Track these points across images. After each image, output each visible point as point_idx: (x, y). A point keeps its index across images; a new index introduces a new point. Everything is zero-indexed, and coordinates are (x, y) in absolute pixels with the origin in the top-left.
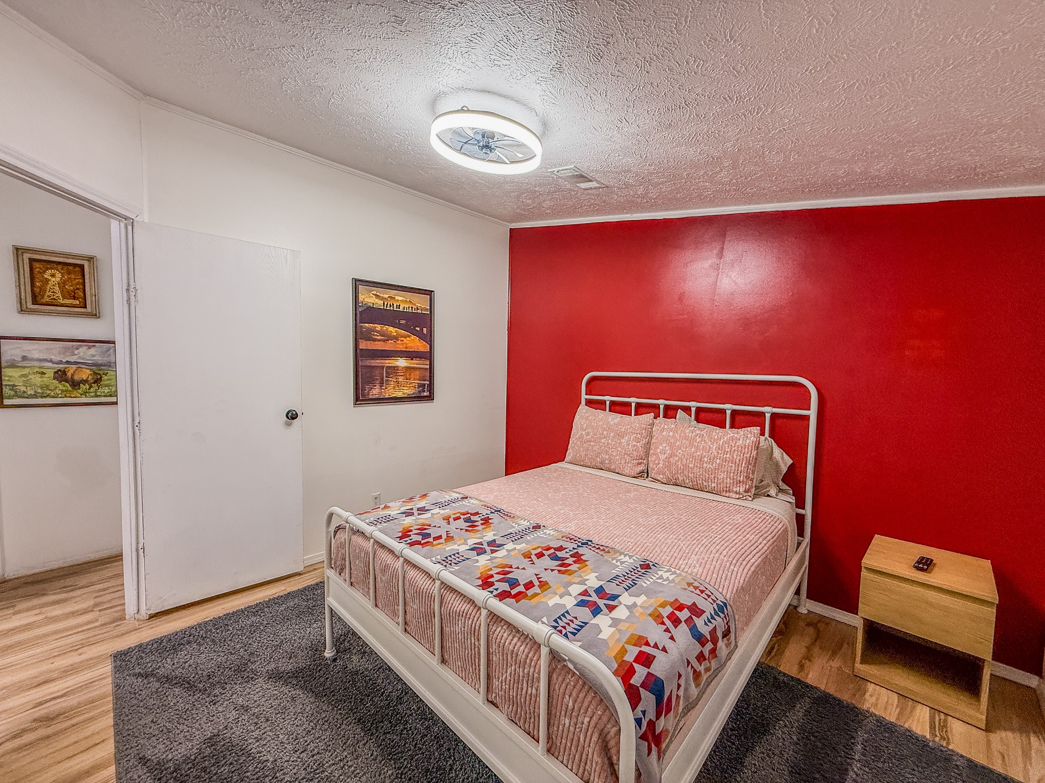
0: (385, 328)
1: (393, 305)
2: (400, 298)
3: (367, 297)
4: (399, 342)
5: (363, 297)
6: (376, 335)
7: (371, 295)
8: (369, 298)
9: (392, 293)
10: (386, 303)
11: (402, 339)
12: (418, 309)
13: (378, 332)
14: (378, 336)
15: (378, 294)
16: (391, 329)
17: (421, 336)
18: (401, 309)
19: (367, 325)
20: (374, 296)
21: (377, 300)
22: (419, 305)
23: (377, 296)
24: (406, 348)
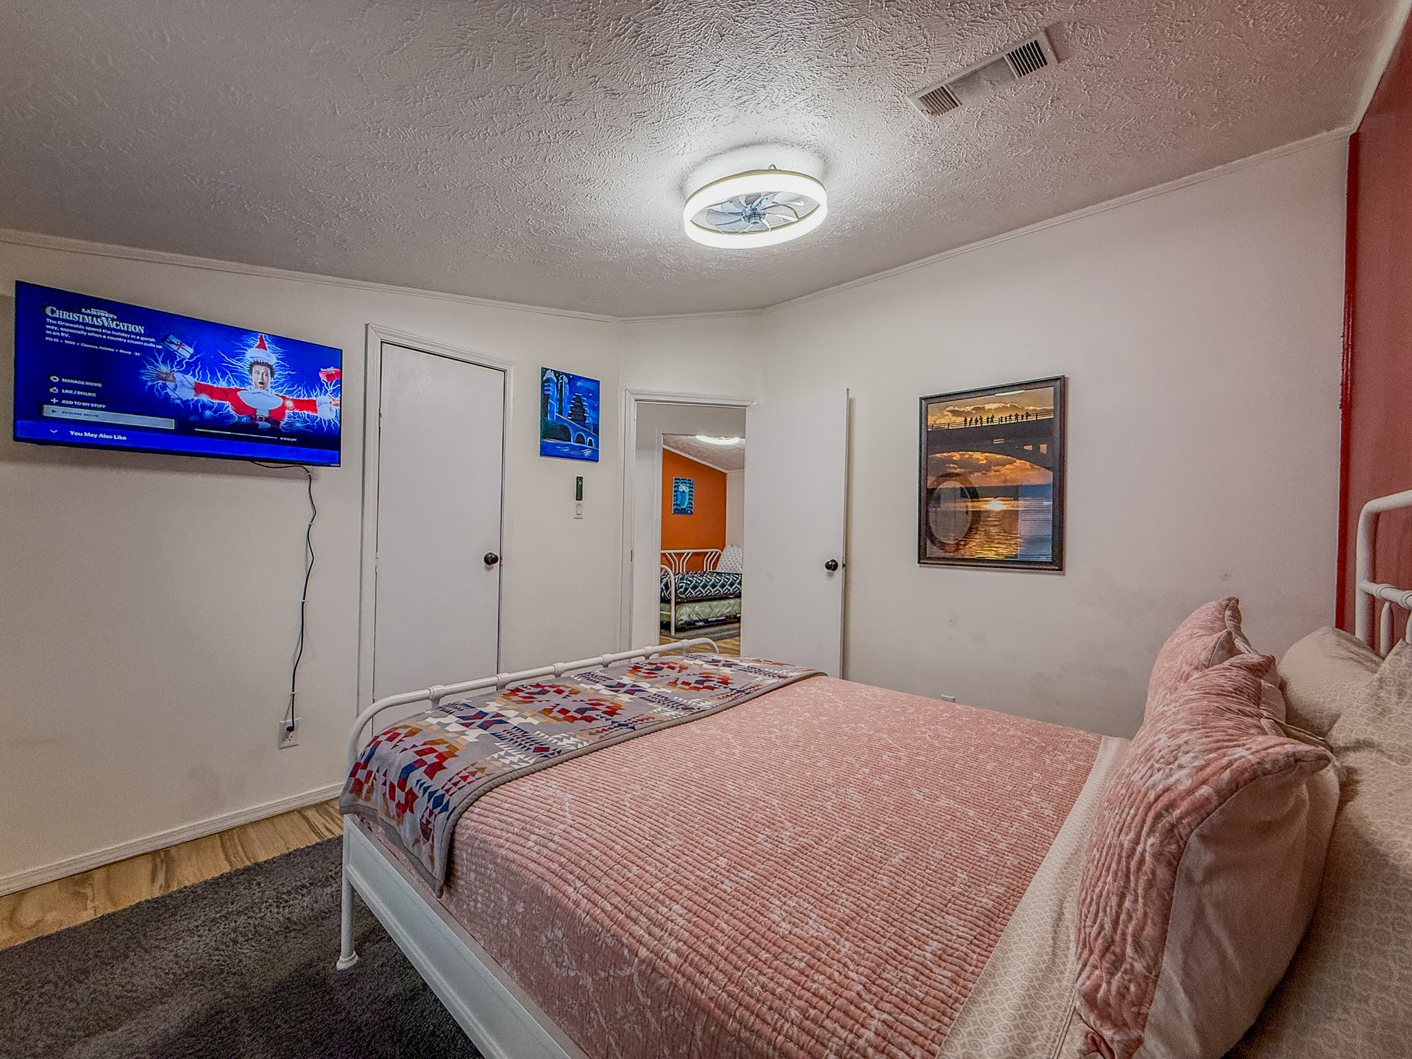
0: (966, 456)
1: (981, 419)
2: (993, 406)
3: (939, 418)
4: (993, 473)
5: (934, 418)
6: (953, 468)
7: (946, 413)
8: (943, 419)
9: (978, 401)
10: (969, 419)
11: (996, 468)
12: (1028, 415)
13: (954, 462)
14: (956, 468)
15: (956, 409)
16: (977, 455)
17: (1035, 459)
18: (996, 422)
19: (938, 455)
20: (949, 414)
21: (954, 418)
22: (1031, 408)
23: (955, 413)
24: (1006, 481)
